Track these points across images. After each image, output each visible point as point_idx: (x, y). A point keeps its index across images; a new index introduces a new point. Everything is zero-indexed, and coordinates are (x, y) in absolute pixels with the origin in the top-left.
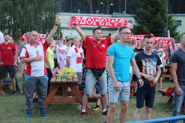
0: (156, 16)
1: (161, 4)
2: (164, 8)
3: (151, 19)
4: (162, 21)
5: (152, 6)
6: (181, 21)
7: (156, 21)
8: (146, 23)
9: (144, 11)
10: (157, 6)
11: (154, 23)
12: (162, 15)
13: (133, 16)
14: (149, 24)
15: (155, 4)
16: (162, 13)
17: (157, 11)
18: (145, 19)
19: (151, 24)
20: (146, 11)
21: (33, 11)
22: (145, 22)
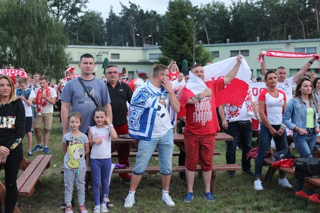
0: (182, 46)
1: (188, 33)
2: (191, 37)
3: (177, 50)
4: (190, 52)
5: (179, 36)
6: (218, 52)
7: (181, 52)
8: (171, 56)
9: (169, 41)
10: (184, 34)
11: (180, 54)
12: (189, 45)
13: (160, 48)
14: (174, 56)
15: (182, 32)
16: (189, 42)
17: (184, 40)
18: (171, 50)
19: (177, 56)
20: (172, 41)
21: (32, 43)
22: (171, 54)
